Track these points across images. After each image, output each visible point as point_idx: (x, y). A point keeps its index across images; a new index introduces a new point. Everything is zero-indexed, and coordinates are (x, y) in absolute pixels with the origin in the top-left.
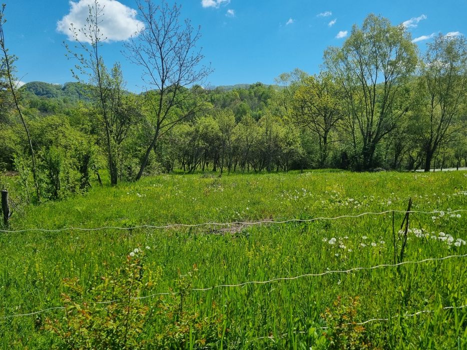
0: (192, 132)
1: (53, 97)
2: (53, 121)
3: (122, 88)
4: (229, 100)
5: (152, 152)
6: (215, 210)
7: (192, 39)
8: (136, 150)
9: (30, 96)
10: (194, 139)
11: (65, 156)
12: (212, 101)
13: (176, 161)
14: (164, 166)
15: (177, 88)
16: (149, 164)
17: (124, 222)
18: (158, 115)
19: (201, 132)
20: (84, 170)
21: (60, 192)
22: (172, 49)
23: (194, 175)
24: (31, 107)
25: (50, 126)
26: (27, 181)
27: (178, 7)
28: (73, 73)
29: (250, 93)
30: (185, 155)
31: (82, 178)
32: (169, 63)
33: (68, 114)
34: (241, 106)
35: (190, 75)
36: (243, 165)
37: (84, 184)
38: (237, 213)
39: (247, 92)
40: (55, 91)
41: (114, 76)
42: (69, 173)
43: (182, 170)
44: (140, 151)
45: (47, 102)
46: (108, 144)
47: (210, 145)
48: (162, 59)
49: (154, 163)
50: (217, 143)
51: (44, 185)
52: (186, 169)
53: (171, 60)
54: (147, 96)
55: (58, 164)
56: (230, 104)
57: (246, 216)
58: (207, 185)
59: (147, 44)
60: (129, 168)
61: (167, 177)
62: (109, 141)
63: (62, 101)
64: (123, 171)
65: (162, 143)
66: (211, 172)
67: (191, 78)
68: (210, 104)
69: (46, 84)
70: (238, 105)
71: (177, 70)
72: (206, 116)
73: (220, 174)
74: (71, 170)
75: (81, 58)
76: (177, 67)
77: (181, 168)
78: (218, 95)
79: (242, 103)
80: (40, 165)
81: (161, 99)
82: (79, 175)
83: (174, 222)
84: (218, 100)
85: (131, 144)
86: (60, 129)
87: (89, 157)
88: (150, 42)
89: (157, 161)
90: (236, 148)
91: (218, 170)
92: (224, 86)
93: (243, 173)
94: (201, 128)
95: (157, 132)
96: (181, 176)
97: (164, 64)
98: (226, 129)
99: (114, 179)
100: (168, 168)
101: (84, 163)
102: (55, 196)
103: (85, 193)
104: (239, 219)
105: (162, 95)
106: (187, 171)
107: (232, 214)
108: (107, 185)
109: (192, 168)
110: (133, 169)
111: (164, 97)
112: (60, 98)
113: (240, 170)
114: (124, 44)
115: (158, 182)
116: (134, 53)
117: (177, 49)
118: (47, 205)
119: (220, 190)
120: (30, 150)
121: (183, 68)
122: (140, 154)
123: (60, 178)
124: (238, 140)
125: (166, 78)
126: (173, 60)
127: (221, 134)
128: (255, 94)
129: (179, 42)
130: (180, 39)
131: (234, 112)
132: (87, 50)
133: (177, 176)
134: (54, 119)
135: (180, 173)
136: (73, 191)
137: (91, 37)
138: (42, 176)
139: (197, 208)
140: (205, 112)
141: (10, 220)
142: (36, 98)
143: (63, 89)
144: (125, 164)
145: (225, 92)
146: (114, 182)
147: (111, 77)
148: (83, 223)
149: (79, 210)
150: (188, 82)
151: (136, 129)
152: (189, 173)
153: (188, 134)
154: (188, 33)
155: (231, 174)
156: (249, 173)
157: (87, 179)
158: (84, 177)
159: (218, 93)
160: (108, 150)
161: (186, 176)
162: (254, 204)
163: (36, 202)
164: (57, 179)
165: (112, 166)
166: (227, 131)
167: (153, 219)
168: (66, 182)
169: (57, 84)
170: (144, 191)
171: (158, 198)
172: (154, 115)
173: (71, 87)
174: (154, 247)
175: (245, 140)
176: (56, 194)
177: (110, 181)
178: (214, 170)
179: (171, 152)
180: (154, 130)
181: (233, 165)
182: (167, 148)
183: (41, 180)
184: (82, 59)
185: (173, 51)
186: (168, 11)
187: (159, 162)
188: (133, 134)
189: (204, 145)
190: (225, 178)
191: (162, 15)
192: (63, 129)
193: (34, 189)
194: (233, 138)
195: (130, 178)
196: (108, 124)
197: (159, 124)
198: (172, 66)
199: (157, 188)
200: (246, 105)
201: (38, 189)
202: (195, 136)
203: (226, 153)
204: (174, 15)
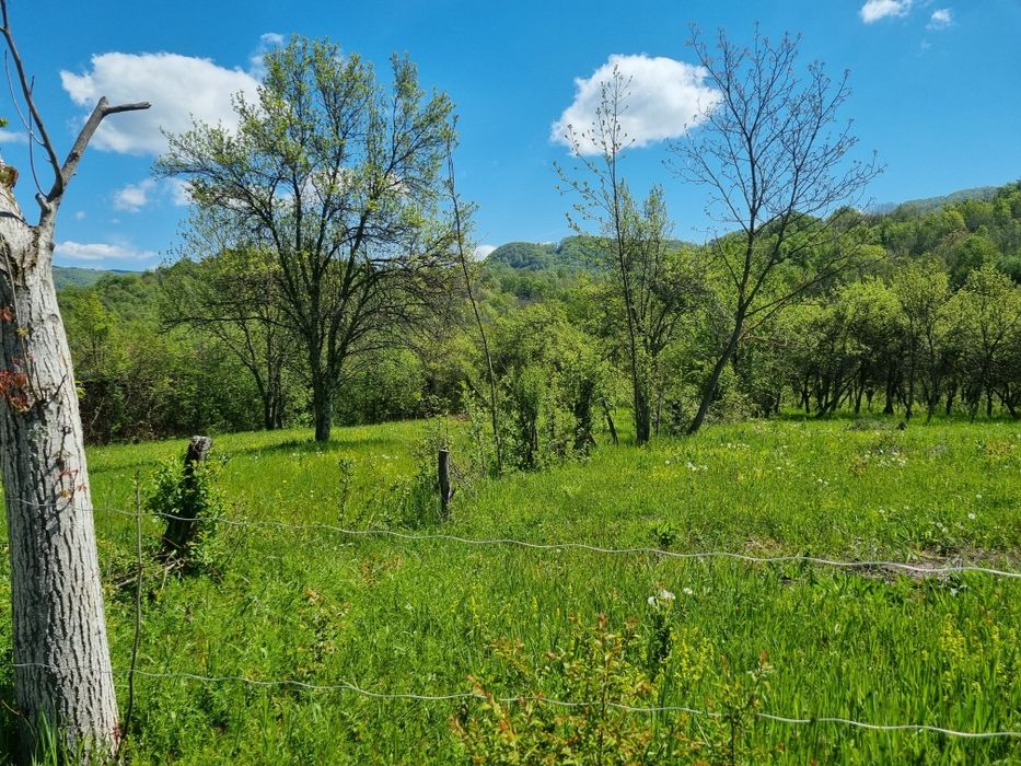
0: (828, 320)
1: (541, 268)
2: (536, 316)
3: (665, 235)
4: (933, 234)
5: (728, 369)
6: (876, 513)
7: (826, 104)
8: (692, 367)
9: (502, 270)
10: (832, 336)
11: (549, 385)
12: (885, 241)
13: (787, 390)
14: (755, 401)
15: (787, 222)
16: (720, 398)
17: (651, 524)
18: (742, 287)
19: (850, 317)
20: (582, 411)
21: (537, 456)
22: (777, 136)
23: (830, 423)
24: (503, 292)
25: (532, 324)
26: (481, 433)
27: (792, 41)
28: (570, 220)
29: (999, 208)
30: (808, 375)
31: (578, 427)
32: (769, 169)
33: (565, 298)
34: (968, 246)
35: (821, 188)
36: (972, 397)
37: (583, 439)
38: (940, 525)
39: (989, 208)
40: (543, 256)
41: (649, 214)
42: (555, 417)
43: (803, 411)
44: (701, 368)
45: (530, 279)
46: (633, 358)
47: (875, 349)
48: (753, 163)
49: (732, 395)
50: (894, 344)
51: (510, 440)
52: (811, 408)
53: (774, 161)
54: (719, 248)
55: (535, 400)
56: (936, 244)
57: (968, 537)
58: (860, 449)
59: (719, 137)
60: (675, 407)
61: (762, 426)
62: (633, 350)
63: (555, 274)
64: (663, 413)
65: (751, 350)
66: (878, 417)
67: (823, 195)
68: (879, 248)
69: (529, 245)
70: (960, 243)
71: (789, 182)
72: (864, 281)
73: (904, 421)
74: (558, 411)
75: (583, 188)
76: (789, 175)
77: (800, 406)
78: (901, 226)
79: (972, 236)
80: (503, 402)
81: (749, 252)
82: (574, 421)
83: (766, 536)
84: (903, 237)
85: (682, 354)
86: (546, 329)
87: (593, 385)
88: (725, 131)
89: (739, 389)
90: (950, 355)
91: (899, 409)
92: (920, 201)
93: (972, 418)
94: (851, 310)
95: (738, 326)
96: (796, 425)
97: (756, 174)
98: (921, 309)
99: (641, 431)
100: (767, 406)
101: (584, 398)
102: (529, 464)
103: (584, 458)
104: (946, 541)
105: (750, 243)
106: (813, 414)
107: (926, 527)
108: (629, 443)
109: (827, 405)
110: (684, 408)
111: (756, 247)
112: (553, 270)
113: (965, 409)
114: (672, 146)
115: (740, 437)
116: (690, 162)
117: (787, 135)
118: (514, 478)
119: (895, 463)
120: (489, 375)
121: (802, 176)
122: (700, 375)
123: (538, 428)
124: (956, 332)
125: (760, 205)
126: (779, 160)
127: (904, 321)
128: (1013, 210)
129: (794, 118)
130: (795, 111)
131: (947, 262)
132: (596, 171)
133: (786, 424)
134: (538, 310)
135: (795, 418)
136: (562, 453)
137: (604, 143)
138: (508, 424)
139: (828, 504)
140: (864, 270)
141: (450, 504)
142: (512, 273)
143: (558, 252)
144: (668, 397)
145: (923, 213)
146: (643, 436)
147: (642, 218)
148: (573, 520)
149: (570, 493)
150: (816, 205)
151: (693, 321)
152: (818, 417)
153: (817, 325)
154: (817, 94)
155: (934, 420)
156: (991, 418)
157: (588, 429)
158: (582, 425)
159: (903, 220)
160: (631, 369)
161: (807, 424)
162: (996, 504)
163: (496, 472)
164: (534, 431)
165: (641, 403)
166: (923, 313)
167: (718, 523)
168: (549, 435)
169: (548, 243)
170: (705, 457)
171: (733, 475)
172: (733, 287)
173: (574, 245)
174: (706, 590)
175: (979, 331)
176: (530, 458)
177: (635, 434)
178: (889, 410)
179: (774, 370)
180: (734, 321)
181: (944, 398)
182: (765, 359)
183: (505, 431)
184: (586, 190)
185: (778, 140)
186: (770, 54)
187: (743, 392)
188: (688, 332)
189: (860, 349)
190: (917, 430)
191: (754, 67)
192: (554, 330)
193: (493, 447)
194: (941, 329)
195: (677, 428)
196: (635, 315)
197: (742, 307)
198: (778, 173)
199: (735, 452)
200: (984, 242)
201: (500, 447)
202: (834, 329)
203: (921, 367)
204: (782, 60)
